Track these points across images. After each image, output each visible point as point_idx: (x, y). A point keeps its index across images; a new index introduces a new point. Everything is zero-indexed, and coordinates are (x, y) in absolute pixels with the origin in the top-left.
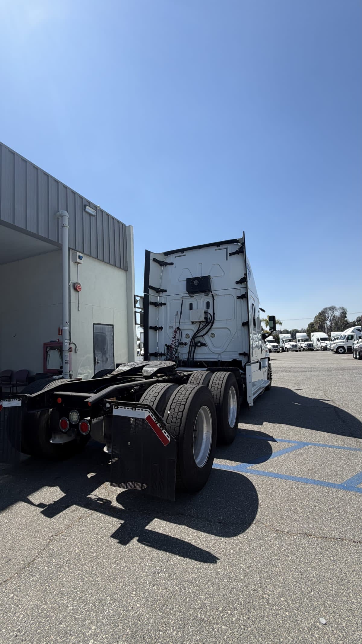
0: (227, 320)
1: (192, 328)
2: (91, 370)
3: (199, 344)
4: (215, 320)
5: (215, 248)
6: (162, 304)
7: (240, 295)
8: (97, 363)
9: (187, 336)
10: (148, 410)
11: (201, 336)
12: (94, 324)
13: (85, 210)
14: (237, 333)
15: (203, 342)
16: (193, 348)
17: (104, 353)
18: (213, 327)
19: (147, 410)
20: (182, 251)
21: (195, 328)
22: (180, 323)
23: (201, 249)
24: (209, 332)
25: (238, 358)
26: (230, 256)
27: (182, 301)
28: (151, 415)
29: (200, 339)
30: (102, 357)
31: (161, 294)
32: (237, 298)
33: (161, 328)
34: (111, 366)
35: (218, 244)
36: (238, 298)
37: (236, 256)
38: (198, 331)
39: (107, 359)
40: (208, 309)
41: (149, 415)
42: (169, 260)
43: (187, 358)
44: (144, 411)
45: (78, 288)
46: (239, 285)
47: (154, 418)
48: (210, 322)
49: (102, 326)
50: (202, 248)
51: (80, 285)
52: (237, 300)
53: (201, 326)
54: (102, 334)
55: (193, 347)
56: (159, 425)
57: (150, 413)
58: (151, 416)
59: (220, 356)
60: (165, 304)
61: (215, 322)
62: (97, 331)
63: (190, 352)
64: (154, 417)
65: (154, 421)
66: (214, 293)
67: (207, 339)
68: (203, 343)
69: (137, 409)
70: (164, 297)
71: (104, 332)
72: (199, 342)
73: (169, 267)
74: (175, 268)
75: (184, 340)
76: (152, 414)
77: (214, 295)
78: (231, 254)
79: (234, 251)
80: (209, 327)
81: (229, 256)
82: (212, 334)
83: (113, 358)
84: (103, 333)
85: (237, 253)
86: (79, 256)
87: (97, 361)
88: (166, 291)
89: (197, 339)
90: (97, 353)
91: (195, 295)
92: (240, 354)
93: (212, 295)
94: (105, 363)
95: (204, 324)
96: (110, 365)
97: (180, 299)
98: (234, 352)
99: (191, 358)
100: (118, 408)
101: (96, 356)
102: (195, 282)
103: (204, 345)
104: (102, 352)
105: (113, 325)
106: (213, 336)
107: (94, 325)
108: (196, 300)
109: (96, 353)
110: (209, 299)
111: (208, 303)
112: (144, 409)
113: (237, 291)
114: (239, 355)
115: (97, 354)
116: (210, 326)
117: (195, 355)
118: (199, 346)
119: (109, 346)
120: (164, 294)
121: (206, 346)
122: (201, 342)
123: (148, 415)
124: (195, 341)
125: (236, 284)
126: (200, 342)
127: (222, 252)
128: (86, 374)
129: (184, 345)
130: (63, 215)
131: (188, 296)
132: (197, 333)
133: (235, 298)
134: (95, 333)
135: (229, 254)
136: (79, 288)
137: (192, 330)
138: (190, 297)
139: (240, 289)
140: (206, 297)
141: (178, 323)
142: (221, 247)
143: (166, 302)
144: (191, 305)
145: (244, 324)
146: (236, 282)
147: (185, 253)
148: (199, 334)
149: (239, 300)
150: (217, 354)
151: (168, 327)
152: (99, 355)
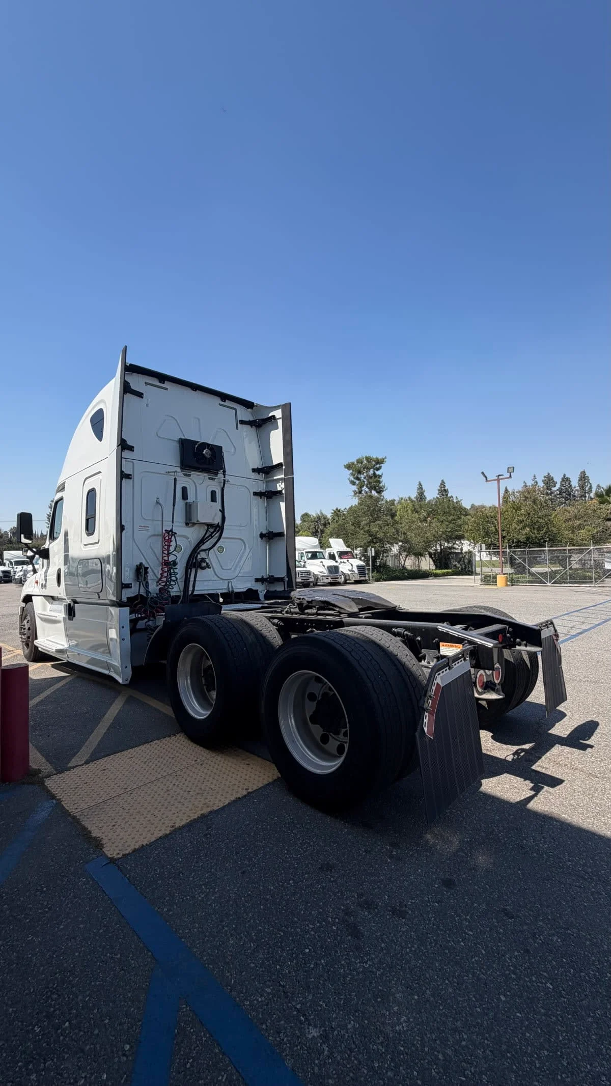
0: (240, 527)
1: (187, 535)
3: (203, 564)
4: (225, 524)
5: (218, 400)
6: (123, 476)
7: (257, 491)
9: (178, 549)
11: (207, 550)
14: (253, 548)
15: (208, 560)
18: (223, 536)
20: (161, 377)
21: (196, 535)
22: (173, 522)
23: (196, 391)
24: (217, 544)
25: (254, 587)
26: (241, 425)
27: (175, 479)
29: (202, 555)
33: (123, 528)
35: (224, 397)
36: (255, 494)
37: (246, 428)
38: (202, 541)
40: (214, 504)
46: (261, 476)
48: (219, 529)
52: (253, 496)
53: (208, 534)
55: (192, 569)
59: (229, 585)
60: (128, 476)
61: (225, 528)
63: (187, 578)
67: (213, 556)
68: (207, 562)
70: (126, 461)
73: (131, 397)
74: (147, 405)
77: (226, 481)
78: (242, 422)
79: (247, 419)
80: (218, 535)
81: (240, 423)
82: (221, 547)
85: (250, 423)
88: (131, 448)
89: (198, 557)
92: (257, 580)
93: (224, 481)
95: (212, 531)
97: (169, 474)
98: (249, 577)
99: (190, 589)
102: (204, 451)
103: (208, 566)
106: (221, 549)
108: (195, 483)
110: (215, 486)
111: (213, 493)
113: (254, 483)
114: (256, 582)
116: (220, 534)
117: (195, 585)
118: (203, 568)
120: (127, 454)
121: (210, 568)
122: (206, 560)
125: (252, 472)
126: (204, 561)
127: (227, 413)
131: (181, 471)
132: (201, 544)
133: (251, 493)
135: (240, 421)
137: (188, 538)
138: (182, 475)
139: (257, 482)
140: (211, 482)
141: (170, 521)
142: (228, 403)
143: (131, 473)
144: (184, 490)
145: (262, 536)
146: (253, 469)
147: (167, 385)
148: (203, 547)
149: (256, 497)
150: (226, 582)
151: (136, 528)
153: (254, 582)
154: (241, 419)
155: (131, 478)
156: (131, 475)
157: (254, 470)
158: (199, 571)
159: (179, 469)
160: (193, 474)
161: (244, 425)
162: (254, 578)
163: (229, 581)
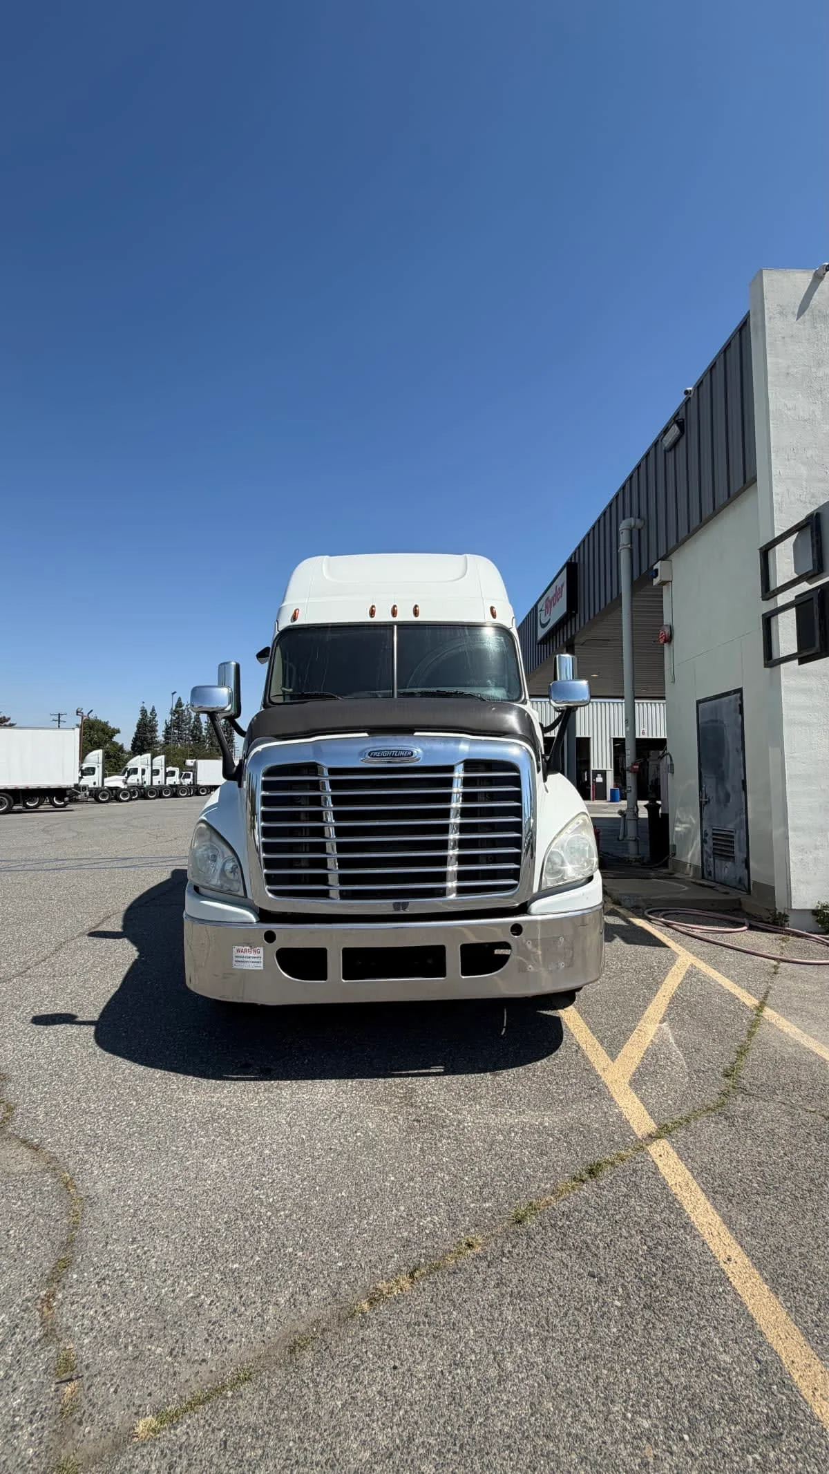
2: (695, 817)
8: (706, 803)
12: (698, 702)
17: (721, 779)
30: (717, 788)
34: (739, 818)
49: (714, 702)
51: (664, 629)
54: (715, 724)
62: (705, 719)
83: (743, 792)
87: (705, 794)
90: (706, 777)
94: (723, 806)
96: (737, 816)
101: (704, 787)
104: (717, 774)
107: (699, 705)
109: (703, 775)
115: (707, 780)
119: (732, 758)
128: (686, 825)
134: (701, 726)
136: (663, 637)
152: (710, 782)
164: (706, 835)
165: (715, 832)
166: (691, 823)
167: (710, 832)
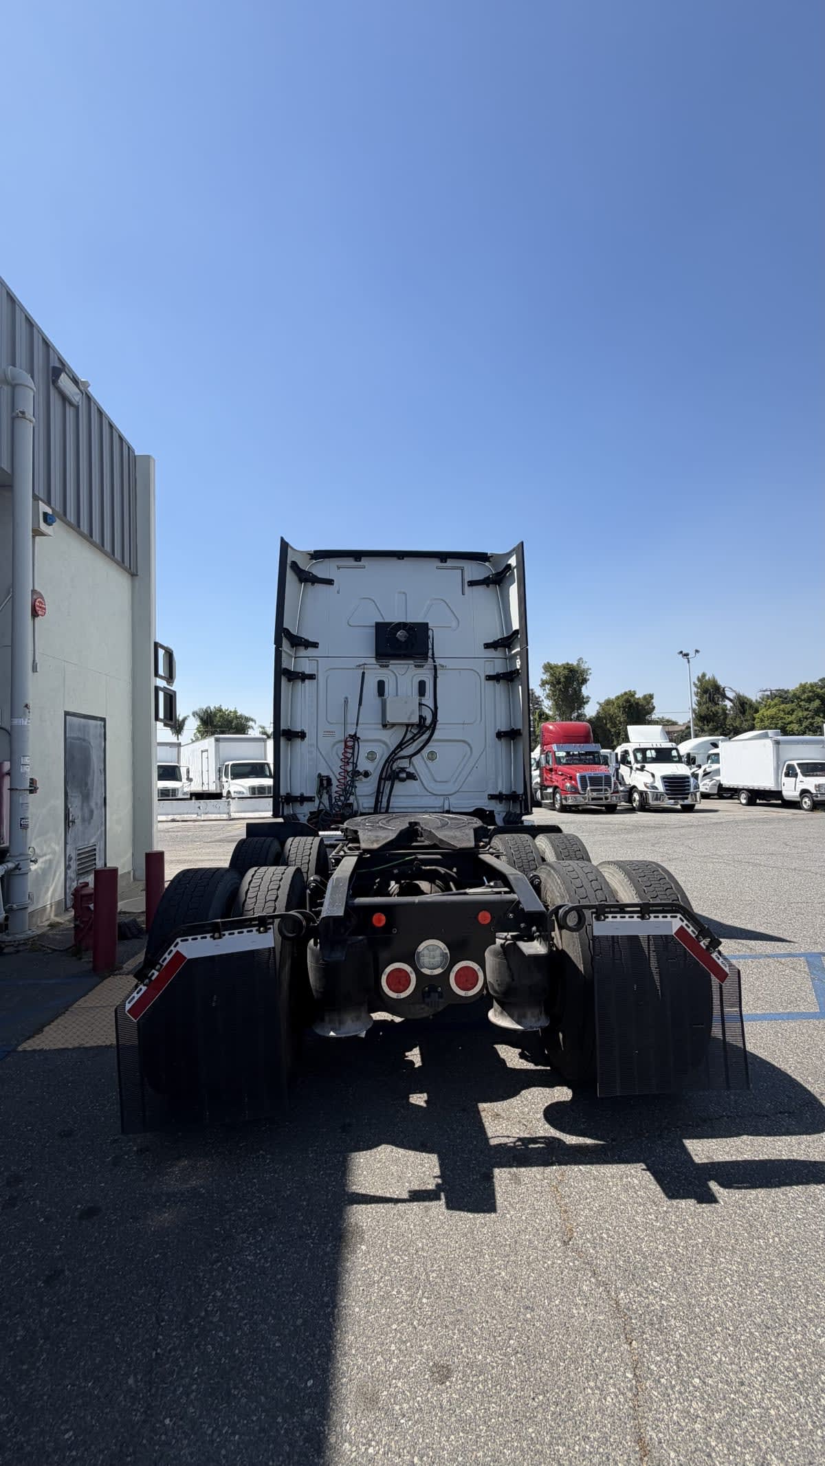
0: (463, 724)
1: (384, 739)
2: (59, 844)
3: (404, 775)
4: (438, 723)
5: (436, 563)
6: (304, 677)
7: (492, 674)
8: (71, 824)
9: (371, 756)
10: (679, 916)
11: (408, 756)
12: (67, 714)
13: (55, 382)
14: (484, 753)
15: (411, 770)
16: (388, 784)
17: (86, 797)
18: (435, 737)
19: (676, 917)
20: (357, 555)
21: (392, 738)
22: (359, 725)
23: (403, 559)
24: (425, 749)
25: (487, 806)
26: (471, 588)
27: (364, 673)
28: (687, 925)
29: (404, 763)
30: (82, 809)
31: (303, 652)
32: (487, 680)
33: (302, 735)
34: (100, 831)
35: (443, 556)
36: (489, 678)
37: (481, 589)
38: (401, 746)
39: (92, 812)
40: (422, 698)
41: (682, 927)
42: (321, 569)
43: (373, 806)
44: (669, 919)
45: (38, 606)
46: (491, 653)
47: (692, 931)
48: (428, 728)
49: (82, 720)
50: (405, 559)
51: (42, 598)
52: (487, 682)
53: (409, 736)
54: (84, 744)
55: (387, 782)
56: (704, 944)
57: (683, 921)
58: (686, 927)
59: (447, 802)
60: (312, 677)
61: (438, 727)
62: (72, 735)
63: (379, 793)
64: (692, 928)
65: (694, 936)
66: (438, 662)
67: (419, 765)
68: (409, 773)
69: (652, 915)
70: (309, 660)
71: (87, 738)
72: (403, 770)
73: (320, 587)
74: (338, 592)
75: (363, 765)
76: (687, 923)
77: (438, 667)
78: (472, 583)
79: (480, 577)
80: (425, 737)
81: (469, 586)
82: (432, 753)
83: (103, 809)
84: (84, 740)
85: (486, 582)
86: (45, 514)
87: (71, 819)
88: (315, 645)
89: (396, 766)
90: (71, 796)
91: (392, 662)
92: (492, 797)
93: (435, 666)
94: (87, 823)
95: (415, 732)
96: (98, 830)
97: (353, 669)
98: (478, 793)
99: (382, 806)
100: (607, 920)
101: (69, 806)
102: (399, 633)
103: (411, 776)
104: (81, 792)
105: (103, 720)
106: (432, 757)
107: (67, 717)
108: (395, 674)
109: (69, 797)
110: (425, 674)
111: (422, 685)
112: (669, 915)
113: (487, 663)
114: (489, 799)
115: (72, 799)
116: (428, 735)
117: (392, 799)
118: (403, 780)
119: (96, 777)
120: (311, 652)
121: (417, 779)
122: (407, 770)
123: (680, 926)
124: (395, 767)
125: (485, 648)
126: (405, 771)
127: (450, 576)
128: (48, 857)
129: (361, 776)
130: (16, 382)
131: (375, 662)
132: (399, 749)
133: (483, 678)
134: (68, 741)
135: (468, 582)
136: (40, 607)
137: (385, 743)
138: (378, 667)
139: (493, 661)
140: (420, 671)
141: (354, 724)
142: (450, 563)
143: (316, 673)
144: (381, 685)
145: (500, 735)
146: (485, 644)
147: (365, 561)
148: (403, 753)
149: (491, 682)
150: (442, 798)
151: (321, 733)
152: (76, 802)
153: (487, 800)
154: (470, 579)
155: (315, 679)
156: (315, 675)
157: (487, 646)
158: (398, 785)
159: (373, 661)
160: (392, 664)
161: (474, 587)
162: (487, 794)
163: (446, 796)
164: (70, 859)
165: (80, 852)
166: (54, 853)
167: (74, 856)
